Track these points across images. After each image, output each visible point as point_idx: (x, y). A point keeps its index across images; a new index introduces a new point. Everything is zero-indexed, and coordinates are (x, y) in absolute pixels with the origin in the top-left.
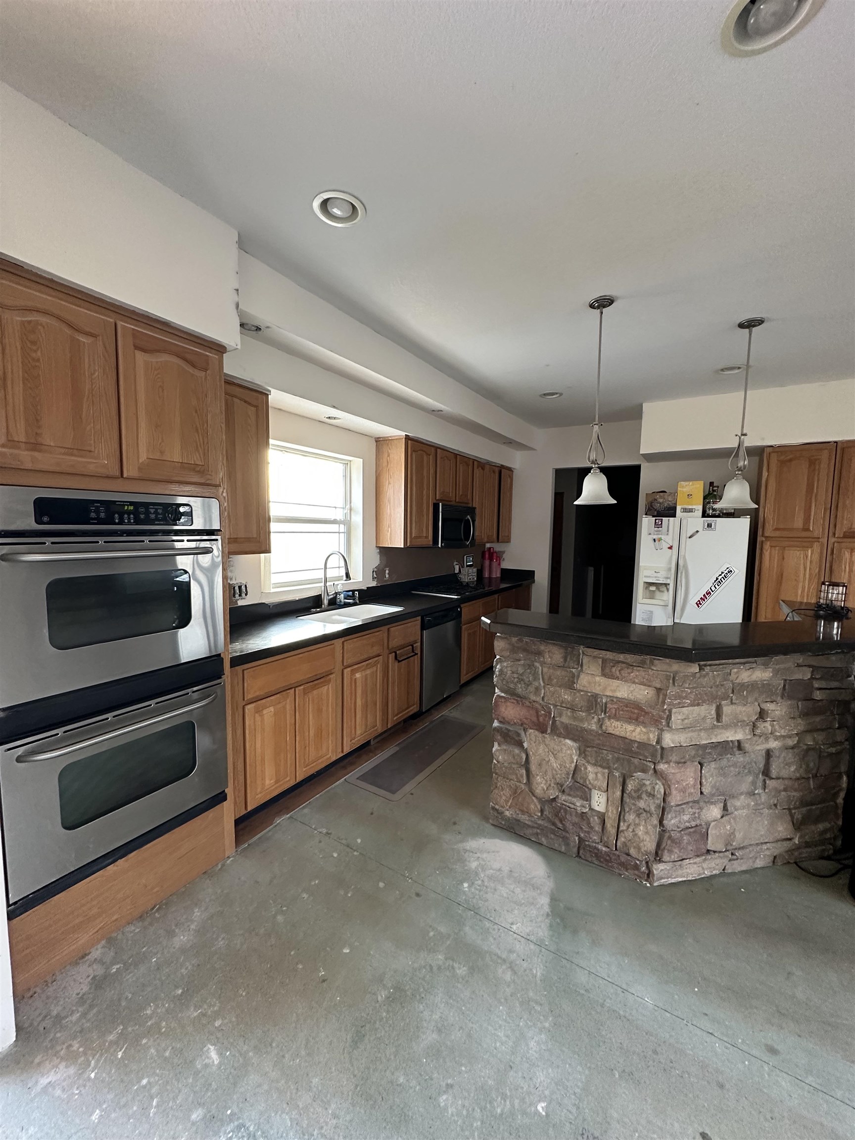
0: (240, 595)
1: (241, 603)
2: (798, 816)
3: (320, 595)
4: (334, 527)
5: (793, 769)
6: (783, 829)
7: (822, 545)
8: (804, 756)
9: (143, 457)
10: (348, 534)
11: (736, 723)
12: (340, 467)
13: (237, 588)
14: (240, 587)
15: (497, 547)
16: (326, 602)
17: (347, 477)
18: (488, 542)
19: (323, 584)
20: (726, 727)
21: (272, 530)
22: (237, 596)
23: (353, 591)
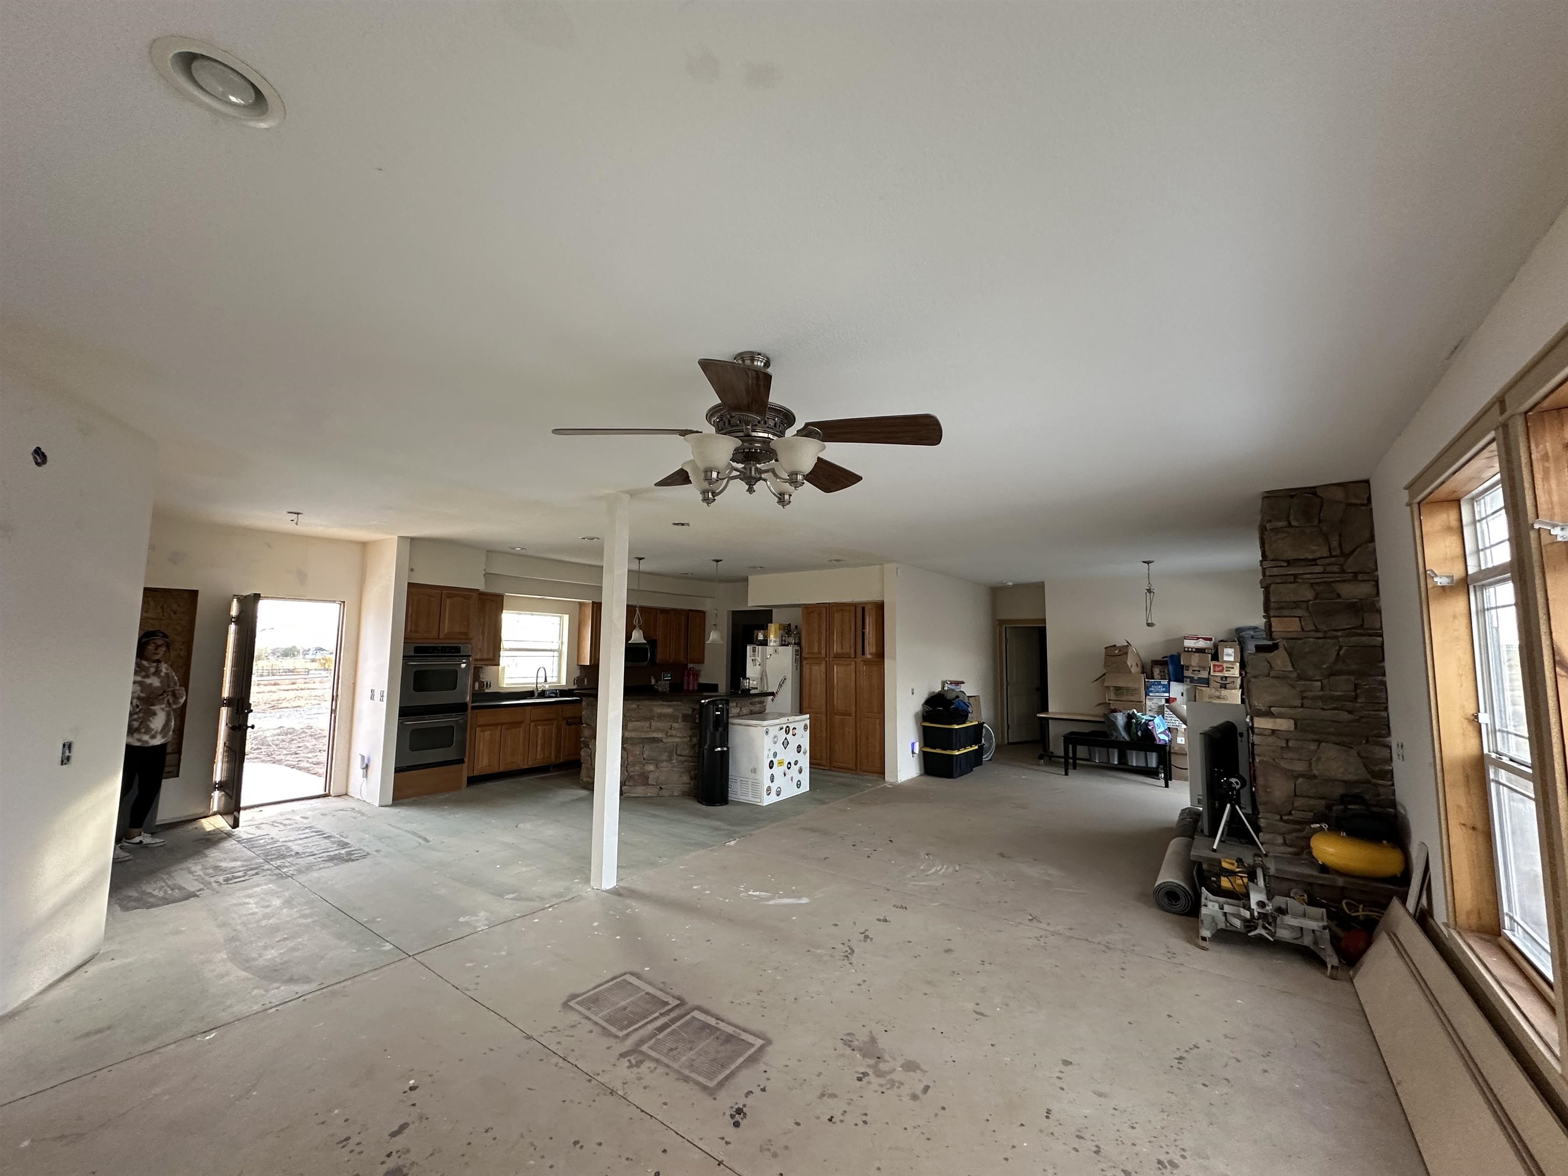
0: (487, 687)
1: (487, 691)
2: (693, 773)
3: (533, 691)
4: (551, 653)
5: (687, 751)
6: (686, 779)
7: (826, 662)
8: (693, 748)
9: (446, 632)
10: (560, 657)
11: (658, 730)
12: (559, 618)
13: (485, 683)
14: (487, 683)
15: (697, 667)
16: (536, 695)
17: (561, 625)
18: (690, 663)
19: (535, 686)
20: (653, 732)
21: (501, 655)
22: (485, 687)
23: (557, 690)
